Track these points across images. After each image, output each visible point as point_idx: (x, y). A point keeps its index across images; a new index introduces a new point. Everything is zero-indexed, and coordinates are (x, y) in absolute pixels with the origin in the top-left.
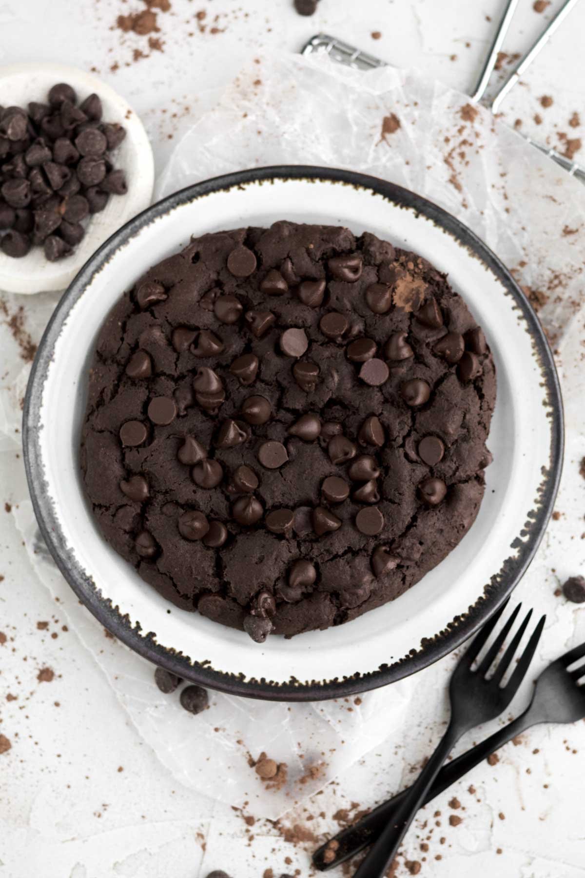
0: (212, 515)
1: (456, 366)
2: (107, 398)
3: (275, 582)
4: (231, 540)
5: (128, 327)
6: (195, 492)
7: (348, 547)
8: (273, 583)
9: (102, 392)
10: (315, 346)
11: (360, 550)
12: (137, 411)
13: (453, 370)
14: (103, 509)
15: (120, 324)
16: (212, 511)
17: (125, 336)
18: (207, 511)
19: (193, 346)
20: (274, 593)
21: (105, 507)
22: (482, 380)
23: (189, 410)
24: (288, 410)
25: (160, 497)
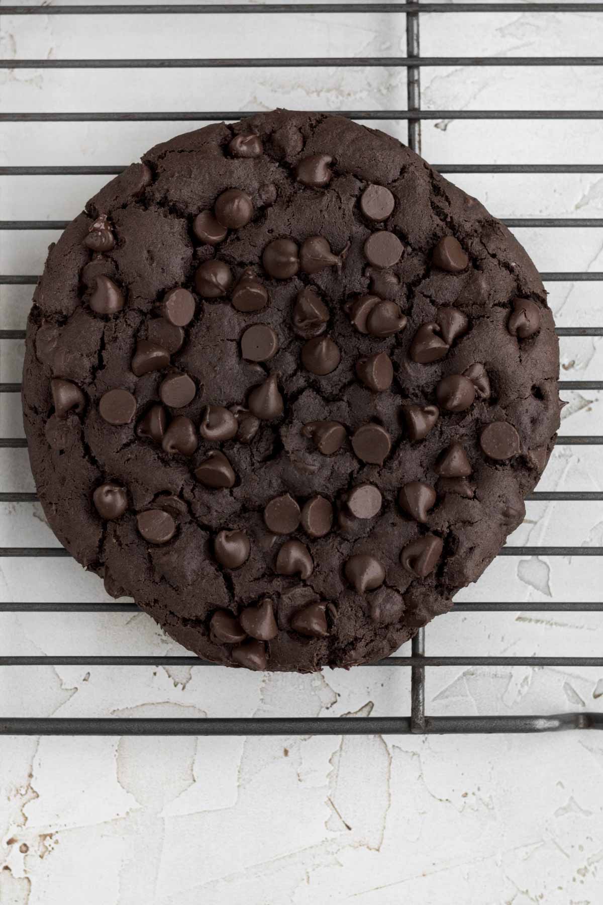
0: (233, 237)
1: (235, 613)
2: (436, 200)
3: (116, 262)
4: (195, 241)
5: (505, 272)
6: (271, 231)
7: (105, 366)
8: (115, 257)
9: (447, 199)
10: (356, 465)
11: (94, 378)
12: (402, 222)
13: (233, 608)
14: (314, 122)
15: (514, 264)
16: (238, 239)
17: (495, 262)
18: (242, 234)
19: (438, 328)
20: (106, 253)
21: (315, 127)
22: (203, 635)
23: (368, 282)
24: (301, 391)
25: (288, 190)
